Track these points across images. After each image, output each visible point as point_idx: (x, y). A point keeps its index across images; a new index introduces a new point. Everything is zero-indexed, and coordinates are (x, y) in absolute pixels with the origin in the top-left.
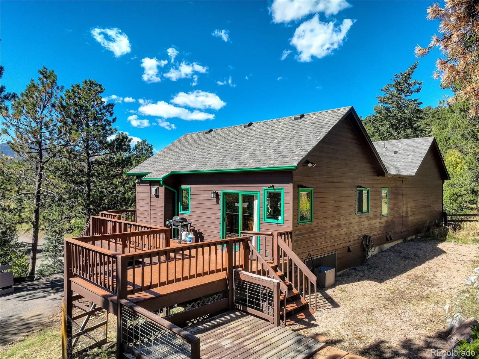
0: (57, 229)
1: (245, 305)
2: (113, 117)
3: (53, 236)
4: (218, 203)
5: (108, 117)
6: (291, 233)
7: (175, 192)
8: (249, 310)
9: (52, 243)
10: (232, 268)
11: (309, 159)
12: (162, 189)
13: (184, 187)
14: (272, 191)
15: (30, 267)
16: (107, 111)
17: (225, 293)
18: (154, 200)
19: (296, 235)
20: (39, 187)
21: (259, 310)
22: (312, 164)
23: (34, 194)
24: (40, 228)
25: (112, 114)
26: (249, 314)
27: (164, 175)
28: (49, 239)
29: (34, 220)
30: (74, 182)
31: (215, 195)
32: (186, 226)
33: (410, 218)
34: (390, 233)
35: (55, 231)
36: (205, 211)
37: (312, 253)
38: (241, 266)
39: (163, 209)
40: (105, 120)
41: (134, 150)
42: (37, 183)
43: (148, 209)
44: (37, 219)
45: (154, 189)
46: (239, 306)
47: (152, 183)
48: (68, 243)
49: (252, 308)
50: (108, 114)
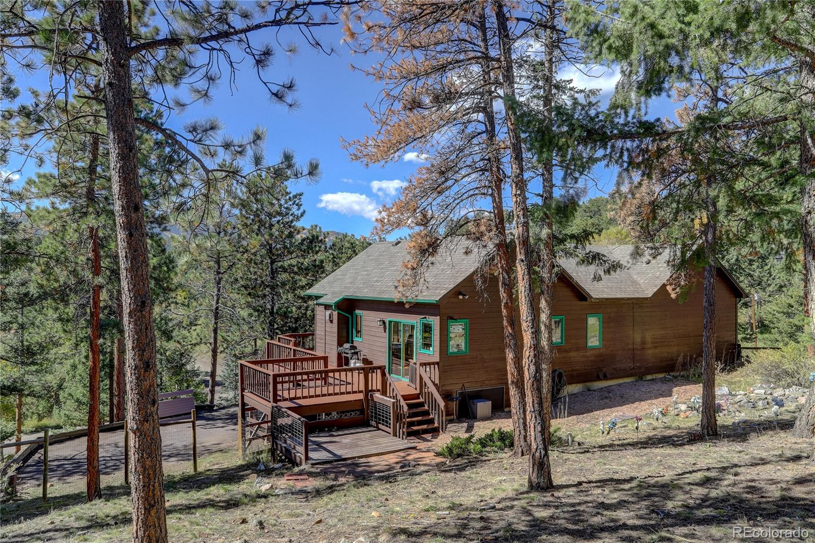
0: (237, 352)
1: (378, 423)
2: (301, 211)
3: (233, 362)
4: (385, 332)
5: (294, 209)
6: (438, 363)
7: (348, 318)
8: (380, 426)
9: (232, 370)
10: (368, 392)
11: (463, 290)
12: (335, 313)
13: (358, 312)
14: (425, 321)
15: (209, 397)
16: (293, 204)
17: (362, 411)
18: (328, 324)
19: (443, 366)
20: (217, 303)
21: (387, 426)
22: (464, 295)
23: (212, 310)
24: (219, 351)
25: (299, 206)
26: (379, 429)
27: (337, 299)
28: (229, 366)
29: (212, 341)
30: (255, 296)
31: (381, 323)
32: (356, 353)
33: (650, 352)
34: (604, 370)
35: (235, 355)
36: (375, 339)
37: (466, 385)
38: (378, 391)
39: (336, 335)
40: (292, 215)
41: (331, 248)
42: (215, 298)
43: (323, 334)
44: (215, 339)
45: (328, 312)
46: (374, 423)
47: (327, 307)
48: (241, 364)
49: (383, 424)
50: (295, 207)
